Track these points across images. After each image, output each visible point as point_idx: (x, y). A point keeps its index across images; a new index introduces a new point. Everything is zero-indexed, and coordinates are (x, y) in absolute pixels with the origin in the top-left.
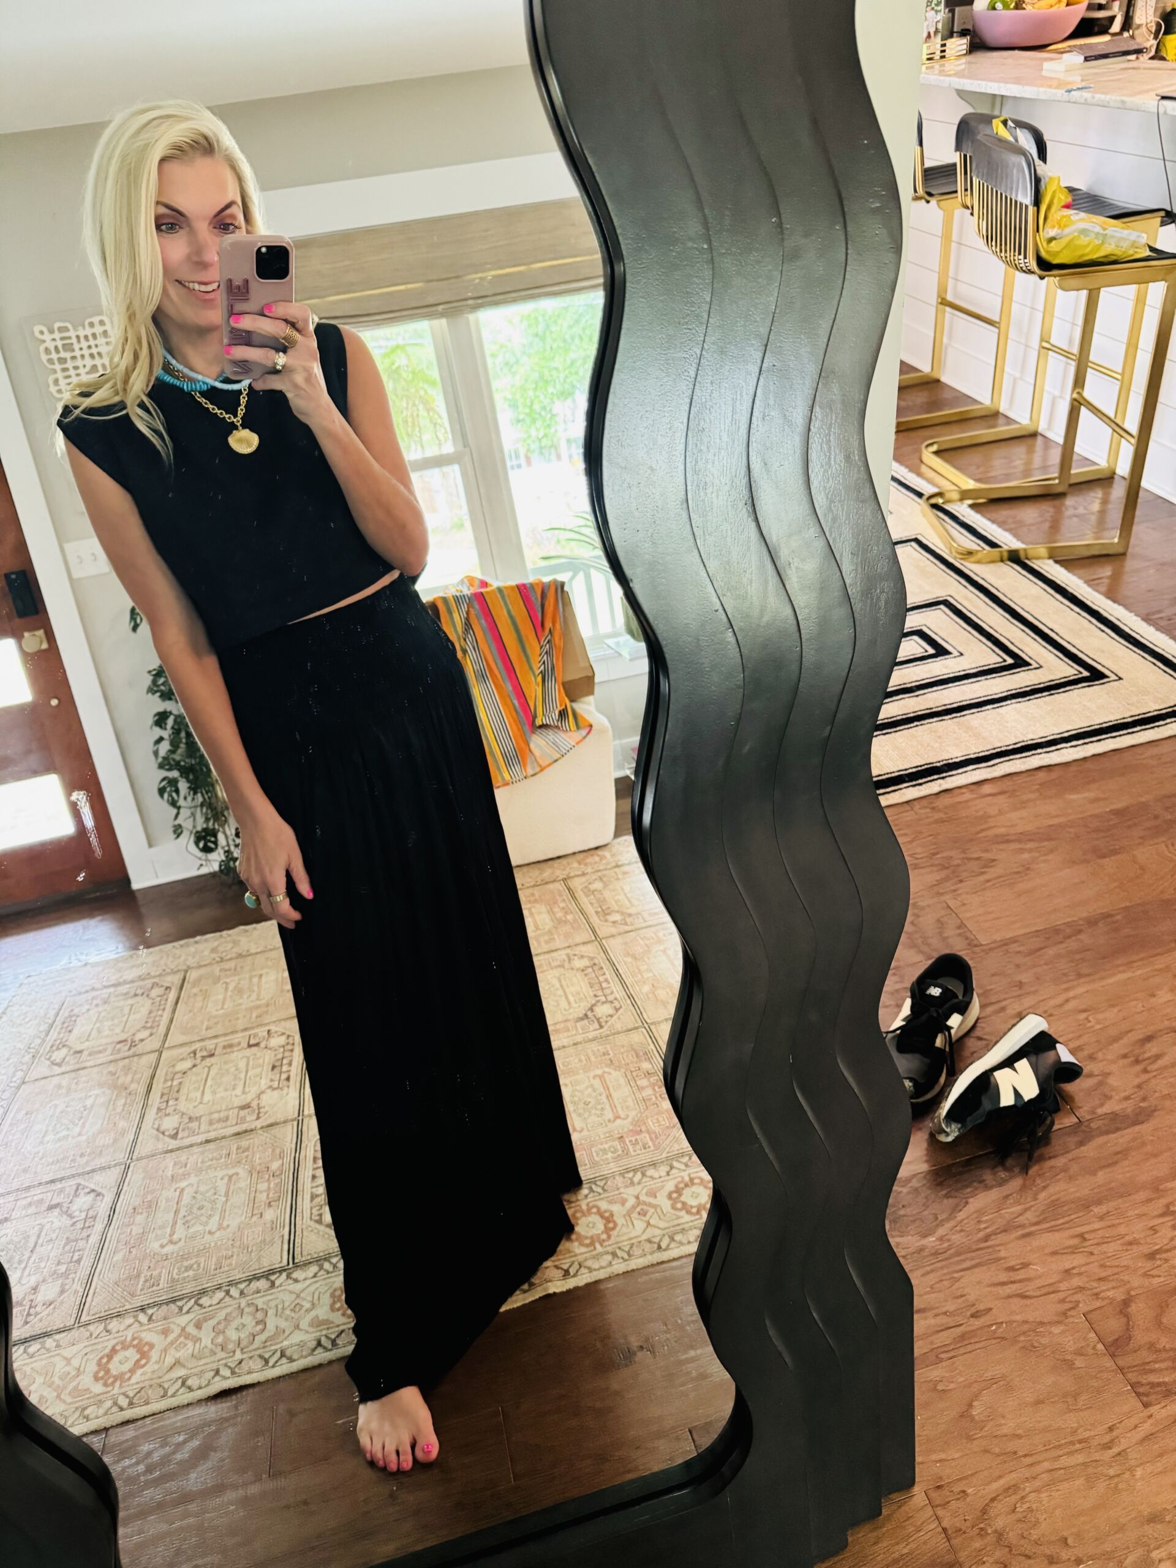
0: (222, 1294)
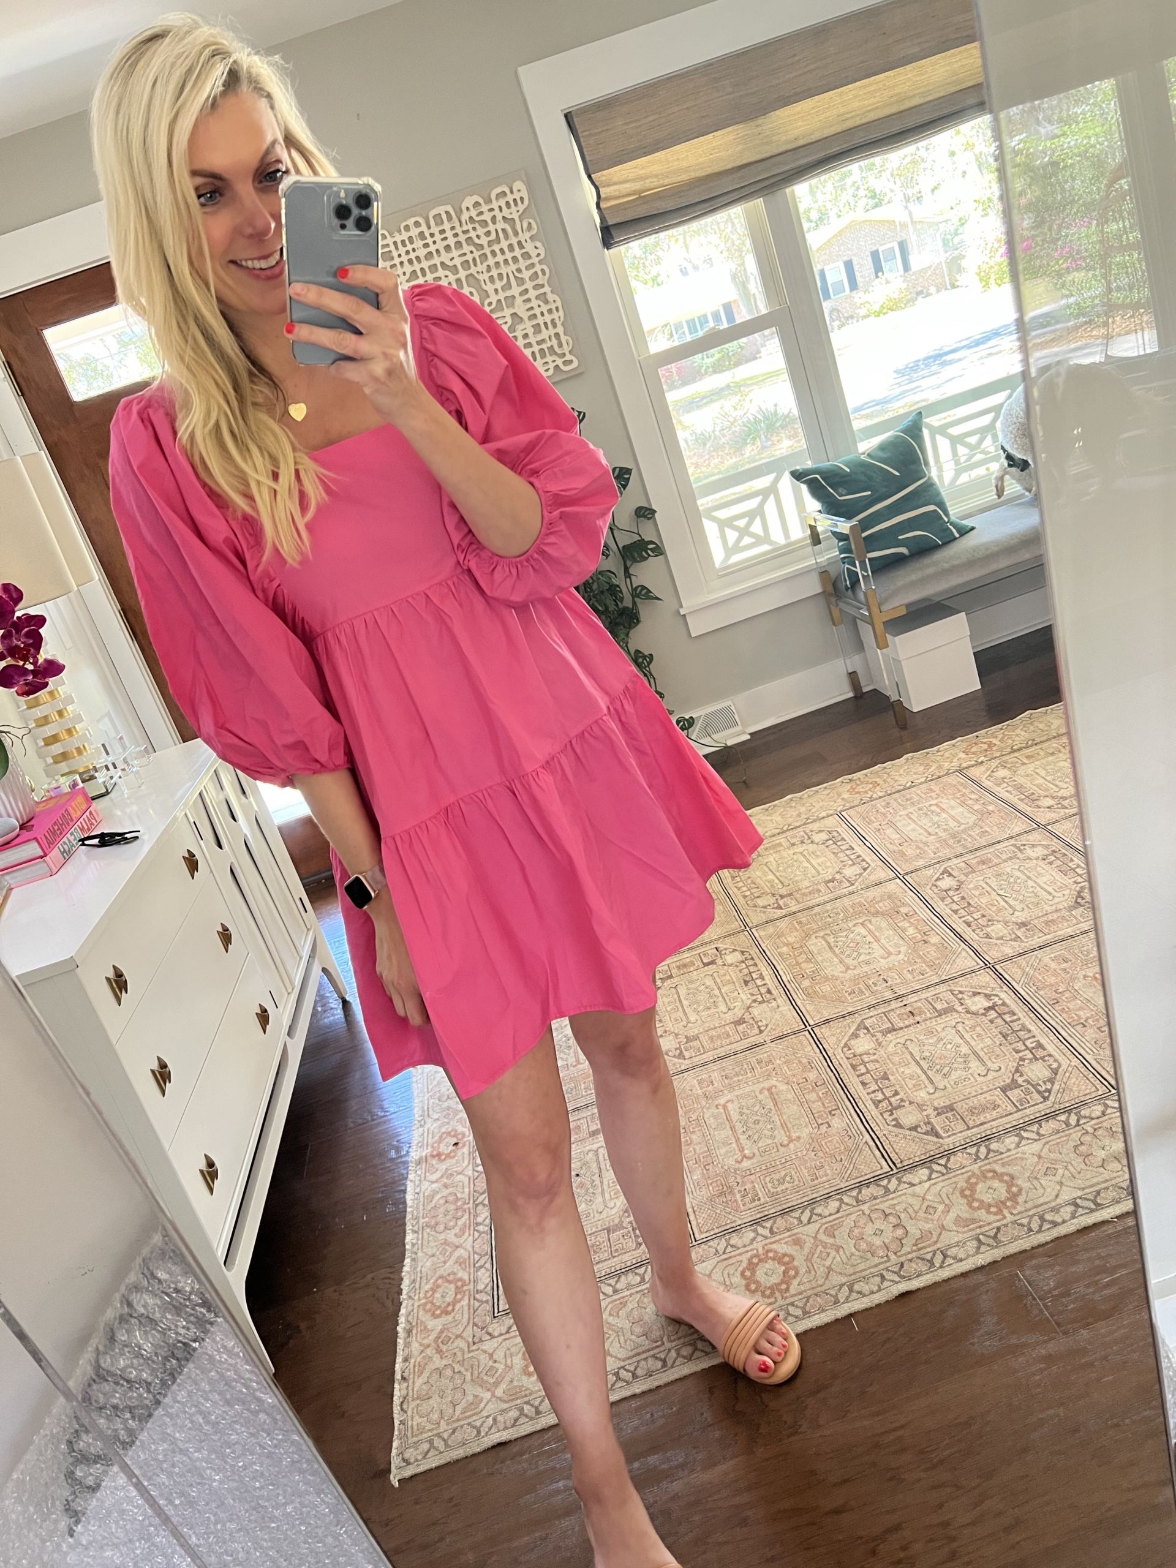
0: (836, 1203)
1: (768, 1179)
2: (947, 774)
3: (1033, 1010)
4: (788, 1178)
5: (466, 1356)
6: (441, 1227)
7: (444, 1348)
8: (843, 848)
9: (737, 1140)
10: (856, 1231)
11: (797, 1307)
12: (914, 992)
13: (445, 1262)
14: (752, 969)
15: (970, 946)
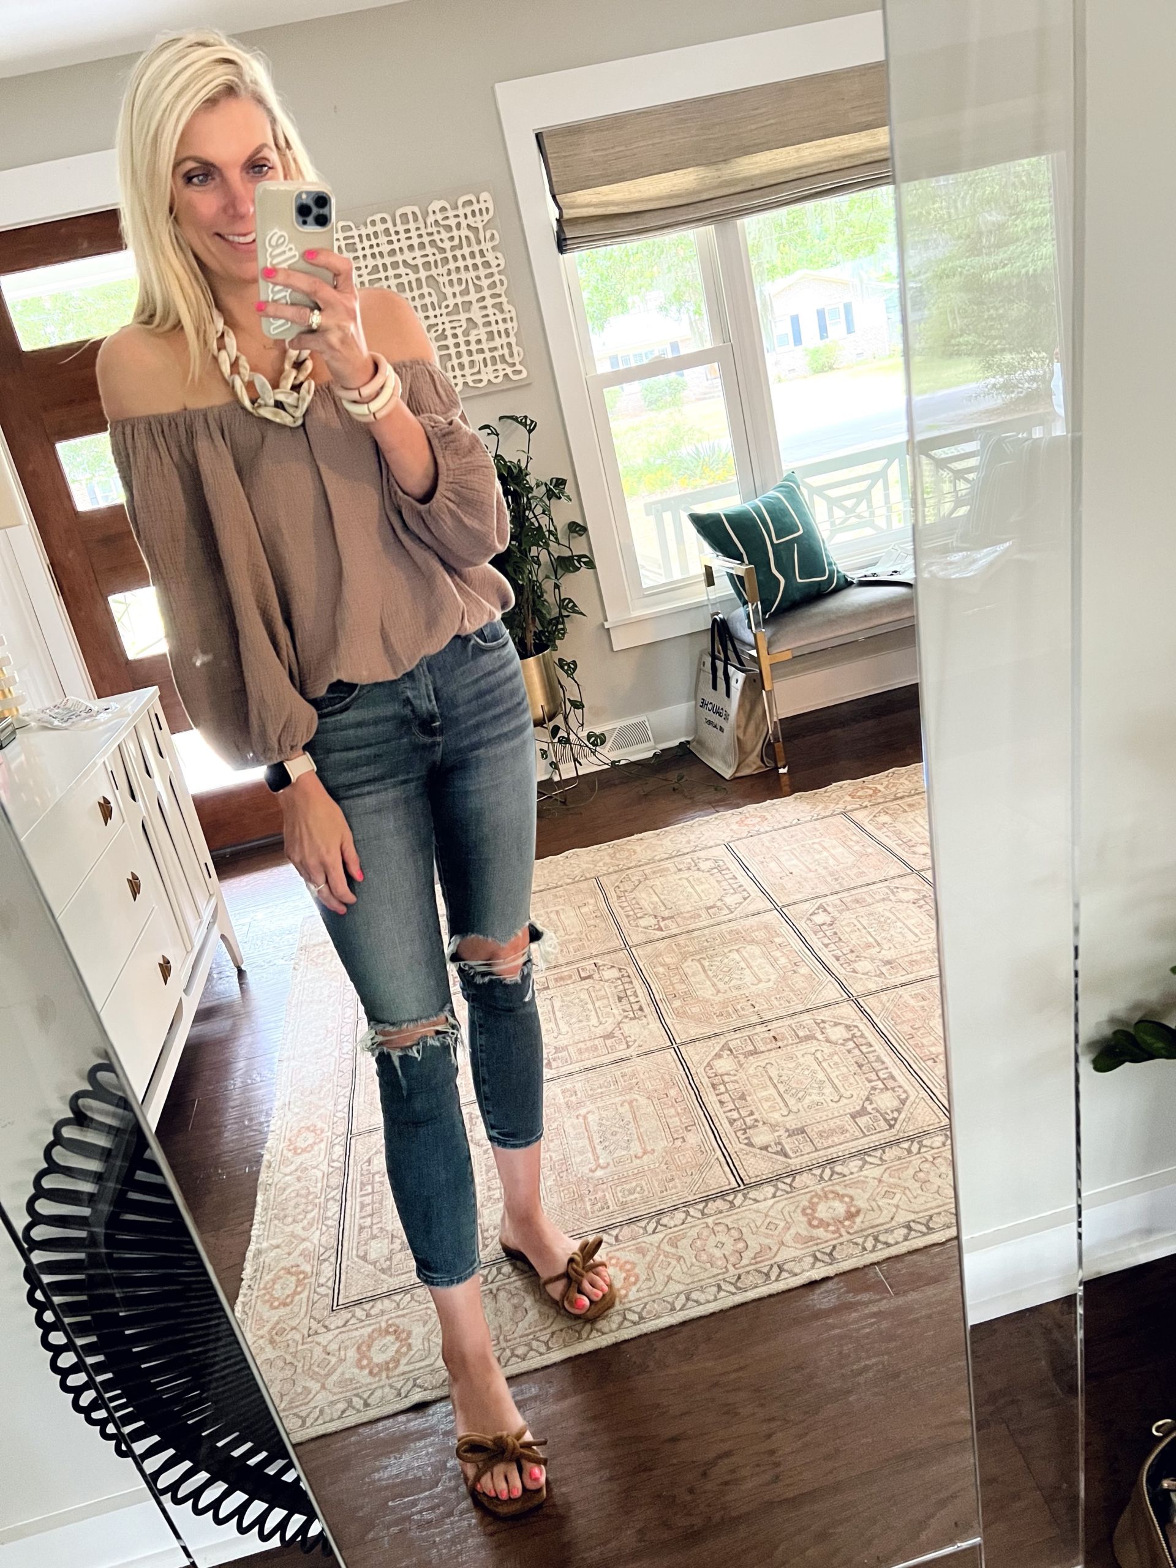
0: (683, 1216)
1: (619, 1188)
2: (832, 815)
3: (888, 1042)
4: (638, 1189)
5: (300, 1347)
6: (290, 1219)
7: (277, 1339)
8: (727, 877)
9: (594, 1149)
10: (699, 1243)
11: (634, 1312)
12: (777, 1019)
13: (289, 1254)
14: (627, 986)
15: (837, 979)
